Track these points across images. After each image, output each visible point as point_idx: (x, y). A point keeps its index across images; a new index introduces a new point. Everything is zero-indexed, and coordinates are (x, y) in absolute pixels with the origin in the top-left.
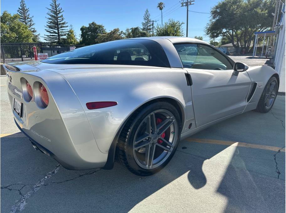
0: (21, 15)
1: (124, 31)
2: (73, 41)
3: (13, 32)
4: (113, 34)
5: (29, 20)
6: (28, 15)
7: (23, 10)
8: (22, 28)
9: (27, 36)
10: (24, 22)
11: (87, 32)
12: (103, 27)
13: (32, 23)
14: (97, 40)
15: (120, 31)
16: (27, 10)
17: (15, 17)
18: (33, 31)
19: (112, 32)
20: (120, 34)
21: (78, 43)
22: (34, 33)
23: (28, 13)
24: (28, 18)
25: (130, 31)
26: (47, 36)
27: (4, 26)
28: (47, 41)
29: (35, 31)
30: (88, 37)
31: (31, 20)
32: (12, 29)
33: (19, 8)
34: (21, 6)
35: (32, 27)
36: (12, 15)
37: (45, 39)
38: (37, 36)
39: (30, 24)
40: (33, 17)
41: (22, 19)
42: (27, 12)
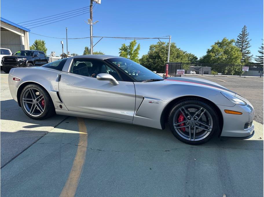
0: (240, 39)
3: (225, 54)
5: (247, 43)
6: (247, 39)
7: (243, 35)
8: (234, 50)
9: (236, 57)
10: (241, 45)
13: (248, 45)
16: (247, 34)
17: (232, 41)
18: (247, 53)
22: (248, 55)
23: (247, 38)
24: (246, 42)
26: (259, 57)
27: (220, 50)
28: (257, 61)
29: (249, 53)
31: (248, 43)
32: (226, 52)
33: (240, 34)
34: (242, 32)
35: (248, 49)
36: (229, 41)
37: (255, 60)
38: (249, 57)
39: (246, 47)
40: (251, 40)
41: (240, 43)
42: (246, 36)
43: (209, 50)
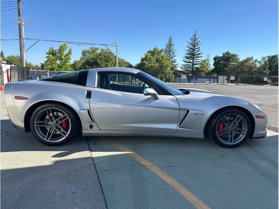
0: (167, 49)
1: (259, 60)
2: (205, 69)
3: (157, 63)
4: (245, 62)
5: (173, 52)
6: (173, 49)
7: (170, 45)
8: (164, 59)
9: (167, 66)
10: (168, 54)
11: (219, 61)
12: (238, 56)
13: (175, 55)
14: (226, 69)
15: (254, 60)
16: (172, 44)
17: (162, 51)
18: (174, 62)
19: (244, 60)
20: (253, 63)
21: (209, 71)
22: (174, 63)
23: (173, 47)
24: (172, 51)
25: (267, 59)
26: (183, 65)
27: (152, 58)
28: (182, 69)
29: (175, 62)
30: (220, 66)
31: (174, 53)
32: (157, 61)
33: (167, 44)
34: (169, 42)
35: (174, 58)
36: (159, 50)
37: (181, 68)
38: (176, 66)
39: (173, 56)
40: (176, 50)
41: (168, 52)
42: (172, 46)
43: (142, 58)
